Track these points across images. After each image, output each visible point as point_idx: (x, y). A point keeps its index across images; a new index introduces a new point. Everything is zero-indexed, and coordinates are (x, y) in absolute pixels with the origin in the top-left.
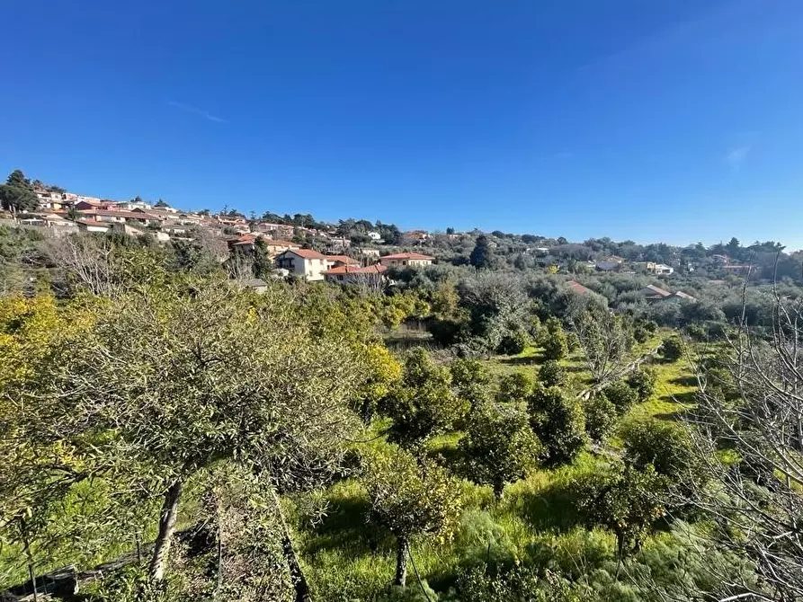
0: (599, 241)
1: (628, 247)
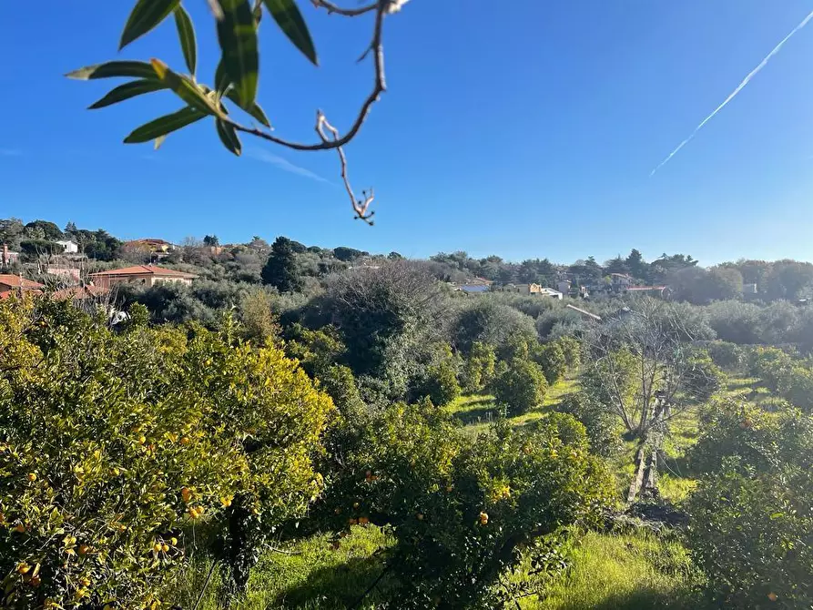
0: (452, 257)
1: (495, 265)
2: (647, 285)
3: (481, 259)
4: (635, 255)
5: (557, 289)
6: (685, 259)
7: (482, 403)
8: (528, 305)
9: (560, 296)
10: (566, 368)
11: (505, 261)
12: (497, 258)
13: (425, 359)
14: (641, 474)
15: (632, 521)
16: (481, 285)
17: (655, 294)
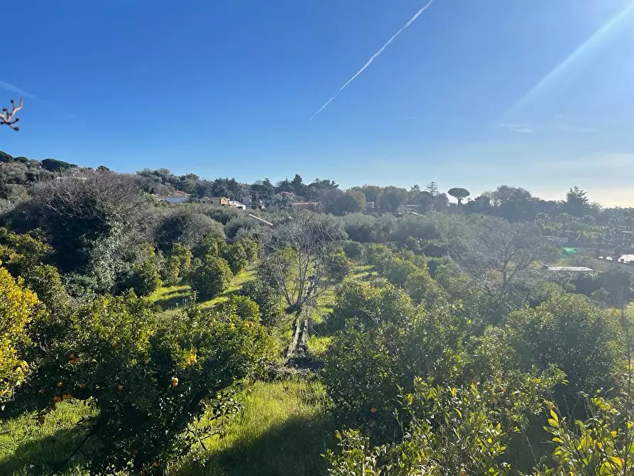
0: (156, 173)
1: (191, 182)
2: (305, 201)
3: (181, 175)
4: (298, 178)
5: (241, 202)
6: (331, 183)
7: (180, 292)
8: (219, 214)
9: (244, 207)
10: (247, 262)
11: (201, 178)
12: (195, 176)
13: (130, 258)
14: (297, 336)
15: (289, 370)
16: (181, 197)
17: (311, 208)
